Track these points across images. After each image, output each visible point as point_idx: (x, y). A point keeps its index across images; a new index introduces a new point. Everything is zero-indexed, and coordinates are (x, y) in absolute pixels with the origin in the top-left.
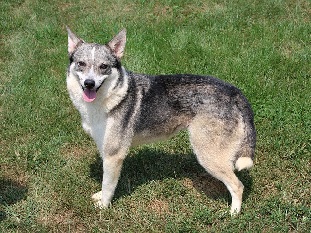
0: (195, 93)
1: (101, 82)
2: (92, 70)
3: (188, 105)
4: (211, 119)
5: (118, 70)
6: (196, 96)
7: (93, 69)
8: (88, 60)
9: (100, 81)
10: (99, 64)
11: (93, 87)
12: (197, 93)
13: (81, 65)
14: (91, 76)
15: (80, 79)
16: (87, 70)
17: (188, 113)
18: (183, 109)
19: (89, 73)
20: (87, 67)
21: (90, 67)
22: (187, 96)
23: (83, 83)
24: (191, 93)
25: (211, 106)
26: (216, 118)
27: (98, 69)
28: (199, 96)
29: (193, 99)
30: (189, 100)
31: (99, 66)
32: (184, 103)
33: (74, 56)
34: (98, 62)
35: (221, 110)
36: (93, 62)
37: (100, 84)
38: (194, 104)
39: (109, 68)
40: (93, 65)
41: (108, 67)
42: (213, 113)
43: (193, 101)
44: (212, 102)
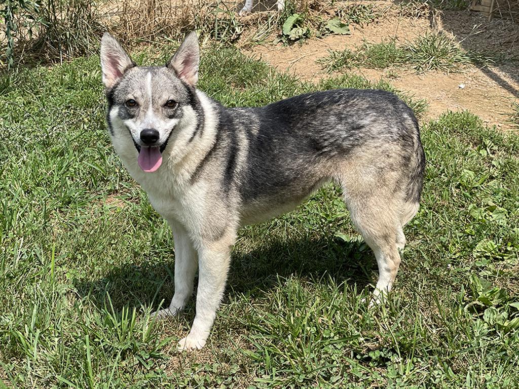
0: (340, 118)
1: (169, 132)
2: (150, 112)
3: (331, 140)
4: (380, 147)
5: (194, 109)
6: (343, 122)
7: (153, 110)
8: (142, 96)
9: (166, 130)
10: (161, 102)
11: (155, 142)
12: (343, 116)
13: (130, 106)
14: (151, 122)
15: (131, 130)
16: (142, 113)
17: (332, 154)
18: (324, 150)
19: (146, 119)
20: (142, 108)
21: (147, 108)
22: (327, 127)
23: (137, 136)
24: (333, 119)
25: (375, 125)
26: (389, 142)
27: (160, 110)
28: (349, 120)
29: (339, 127)
30: (332, 131)
31: (163, 104)
32: (325, 140)
33: (116, 93)
34: (159, 98)
35: (392, 126)
36: (151, 99)
37: (168, 136)
38: (344, 135)
39: (179, 106)
40: (151, 105)
41: (177, 104)
42: (382, 135)
43: (341, 130)
44: (373, 118)
